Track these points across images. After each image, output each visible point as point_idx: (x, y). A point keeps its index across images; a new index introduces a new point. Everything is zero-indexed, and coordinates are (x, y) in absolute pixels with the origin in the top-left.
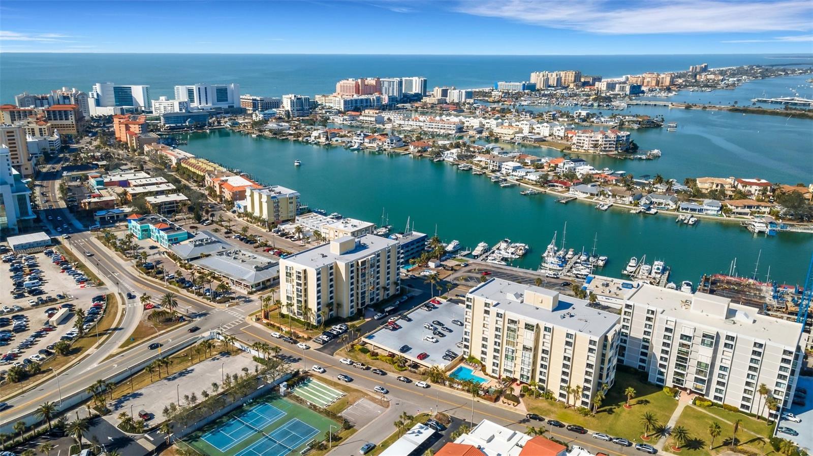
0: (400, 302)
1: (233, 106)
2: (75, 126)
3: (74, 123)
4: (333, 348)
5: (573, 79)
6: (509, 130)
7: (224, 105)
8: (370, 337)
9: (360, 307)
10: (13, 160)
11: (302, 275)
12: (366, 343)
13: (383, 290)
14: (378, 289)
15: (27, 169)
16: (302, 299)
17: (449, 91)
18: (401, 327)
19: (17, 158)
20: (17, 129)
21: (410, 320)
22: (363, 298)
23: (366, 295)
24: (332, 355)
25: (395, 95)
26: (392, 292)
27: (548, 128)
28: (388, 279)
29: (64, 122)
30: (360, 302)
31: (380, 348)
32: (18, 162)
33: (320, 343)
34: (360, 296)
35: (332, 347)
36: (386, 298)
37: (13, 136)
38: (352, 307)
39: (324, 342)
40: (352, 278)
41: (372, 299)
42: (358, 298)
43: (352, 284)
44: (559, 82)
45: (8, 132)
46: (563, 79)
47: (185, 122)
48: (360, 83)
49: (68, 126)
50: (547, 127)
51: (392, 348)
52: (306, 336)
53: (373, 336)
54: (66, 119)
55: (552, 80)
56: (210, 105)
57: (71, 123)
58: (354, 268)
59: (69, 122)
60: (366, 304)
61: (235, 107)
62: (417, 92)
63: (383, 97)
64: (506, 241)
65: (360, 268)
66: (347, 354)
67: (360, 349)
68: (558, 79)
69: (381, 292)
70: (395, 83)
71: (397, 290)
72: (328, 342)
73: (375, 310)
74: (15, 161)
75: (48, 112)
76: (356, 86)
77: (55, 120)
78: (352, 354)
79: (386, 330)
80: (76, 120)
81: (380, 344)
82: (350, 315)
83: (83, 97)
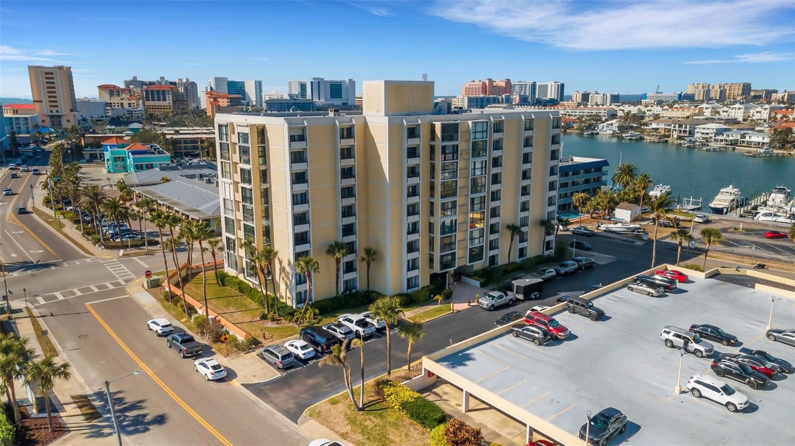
0: (558, 274)
1: (347, 103)
2: (171, 107)
3: (171, 104)
4: (313, 387)
5: (740, 92)
6: (683, 113)
7: (338, 102)
8: (458, 360)
9: (437, 269)
10: (52, 109)
11: (253, 145)
12: (440, 381)
13: (508, 233)
14: (493, 229)
15: (68, 121)
16: (257, 224)
17: (590, 96)
18: (572, 337)
19: (57, 106)
20: (58, 70)
21: (600, 316)
22: (448, 245)
23: (459, 236)
24: (294, 417)
25: (527, 94)
26: (534, 247)
27: (742, 111)
28: (524, 207)
29: (161, 103)
30: (437, 254)
31: (491, 407)
32: (57, 111)
33: (274, 365)
34: (437, 235)
35: (311, 382)
36: (518, 260)
37: (53, 78)
38: (413, 265)
39: (290, 363)
40: (413, 172)
41: (475, 255)
42: (431, 242)
43: (413, 191)
44: (723, 94)
45: (46, 73)
46: (727, 92)
47: (289, 110)
48: (487, 84)
49: (164, 107)
50: (739, 109)
51: (541, 416)
52: (241, 337)
53: (468, 358)
54: (164, 100)
55: (713, 93)
56: (322, 100)
57: (168, 104)
58: (421, 142)
59: (166, 103)
60: (458, 263)
61: (349, 104)
62: (553, 97)
63: (514, 97)
64: (781, 191)
65: (439, 144)
66: (352, 421)
67: (404, 405)
68: (721, 92)
69: (504, 239)
70: (528, 86)
71: (548, 245)
72: (305, 361)
73: (483, 285)
74: (54, 109)
75: (147, 91)
76: (482, 87)
77: (152, 100)
78: (371, 421)
79: (519, 341)
80: (173, 102)
81: (492, 390)
82: (405, 290)
83: (193, 87)
